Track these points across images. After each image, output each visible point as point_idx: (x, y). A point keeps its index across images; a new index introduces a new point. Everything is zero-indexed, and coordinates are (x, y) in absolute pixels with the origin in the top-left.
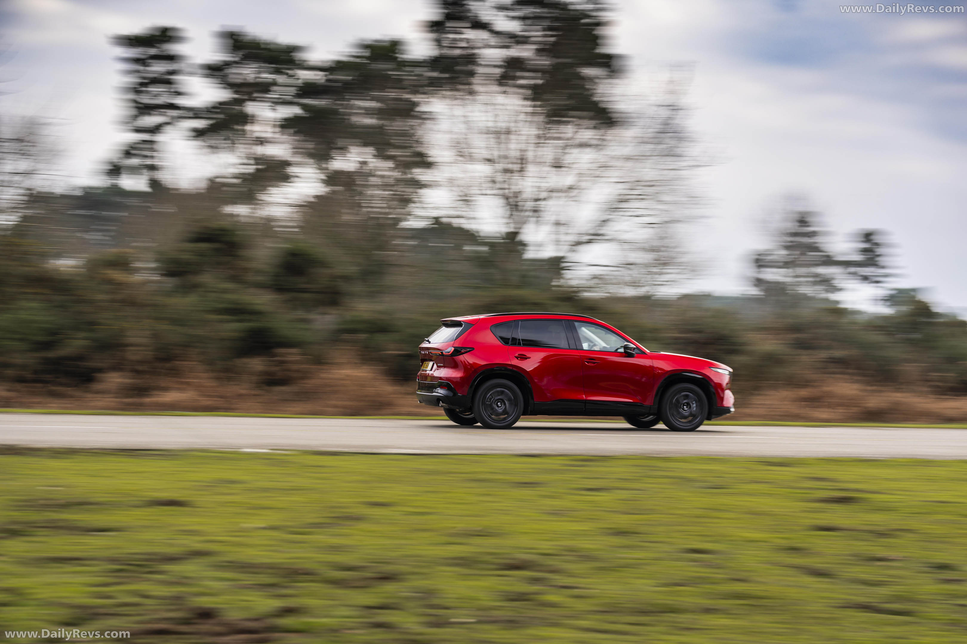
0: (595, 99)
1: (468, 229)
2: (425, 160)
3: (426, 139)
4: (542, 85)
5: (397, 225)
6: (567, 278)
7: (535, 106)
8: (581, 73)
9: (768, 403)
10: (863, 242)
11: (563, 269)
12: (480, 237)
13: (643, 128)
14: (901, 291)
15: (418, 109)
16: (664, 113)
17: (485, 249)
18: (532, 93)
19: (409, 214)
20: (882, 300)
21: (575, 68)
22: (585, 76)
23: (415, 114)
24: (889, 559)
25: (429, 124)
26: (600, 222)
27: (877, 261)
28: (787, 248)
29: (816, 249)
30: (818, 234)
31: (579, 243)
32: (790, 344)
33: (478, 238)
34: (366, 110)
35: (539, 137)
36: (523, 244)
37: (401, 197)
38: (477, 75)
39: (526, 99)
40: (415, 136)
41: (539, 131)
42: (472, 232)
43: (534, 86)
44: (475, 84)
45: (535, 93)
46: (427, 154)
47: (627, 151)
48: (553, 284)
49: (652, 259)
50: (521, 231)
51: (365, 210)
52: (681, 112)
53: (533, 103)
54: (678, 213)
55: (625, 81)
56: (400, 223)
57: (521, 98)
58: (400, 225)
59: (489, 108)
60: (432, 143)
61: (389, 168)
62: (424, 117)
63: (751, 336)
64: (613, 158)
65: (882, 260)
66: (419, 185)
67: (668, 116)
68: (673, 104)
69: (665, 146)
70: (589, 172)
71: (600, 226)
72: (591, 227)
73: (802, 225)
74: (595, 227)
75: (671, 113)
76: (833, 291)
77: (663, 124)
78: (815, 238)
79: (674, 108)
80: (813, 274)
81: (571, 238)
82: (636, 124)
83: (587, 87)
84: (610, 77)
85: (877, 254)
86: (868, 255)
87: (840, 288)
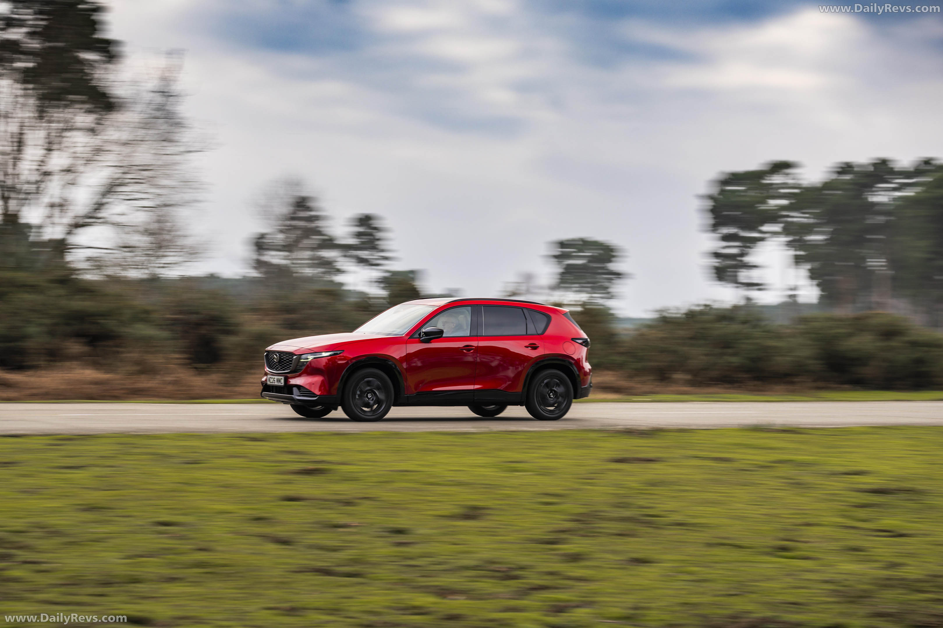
0: (94, 84)
4: (33, 68)
6: (68, 260)
7: (25, 89)
8: (78, 57)
10: (358, 226)
11: (65, 251)
13: (141, 114)
14: (395, 273)
16: (158, 99)
18: (23, 76)
20: (376, 282)
21: (73, 52)
22: (85, 60)
24: (351, 525)
26: (93, 206)
27: (377, 245)
28: (281, 231)
29: (320, 233)
30: (320, 219)
31: (77, 226)
32: (281, 324)
36: (26, 227)
39: (17, 81)
43: (24, 69)
45: (26, 76)
47: (124, 136)
49: (149, 242)
52: (171, 99)
53: (24, 86)
54: (176, 198)
57: (11, 80)
63: (246, 317)
64: (106, 141)
65: (382, 244)
67: (161, 102)
68: (166, 90)
69: (160, 131)
70: (83, 156)
71: (96, 209)
72: (89, 211)
73: (301, 209)
74: (93, 209)
75: (164, 99)
76: (336, 273)
77: (158, 110)
78: (317, 222)
79: (167, 94)
80: (317, 257)
81: (67, 219)
82: (132, 109)
83: (86, 71)
84: (109, 62)
85: (377, 237)
86: (365, 239)
87: (343, 270)
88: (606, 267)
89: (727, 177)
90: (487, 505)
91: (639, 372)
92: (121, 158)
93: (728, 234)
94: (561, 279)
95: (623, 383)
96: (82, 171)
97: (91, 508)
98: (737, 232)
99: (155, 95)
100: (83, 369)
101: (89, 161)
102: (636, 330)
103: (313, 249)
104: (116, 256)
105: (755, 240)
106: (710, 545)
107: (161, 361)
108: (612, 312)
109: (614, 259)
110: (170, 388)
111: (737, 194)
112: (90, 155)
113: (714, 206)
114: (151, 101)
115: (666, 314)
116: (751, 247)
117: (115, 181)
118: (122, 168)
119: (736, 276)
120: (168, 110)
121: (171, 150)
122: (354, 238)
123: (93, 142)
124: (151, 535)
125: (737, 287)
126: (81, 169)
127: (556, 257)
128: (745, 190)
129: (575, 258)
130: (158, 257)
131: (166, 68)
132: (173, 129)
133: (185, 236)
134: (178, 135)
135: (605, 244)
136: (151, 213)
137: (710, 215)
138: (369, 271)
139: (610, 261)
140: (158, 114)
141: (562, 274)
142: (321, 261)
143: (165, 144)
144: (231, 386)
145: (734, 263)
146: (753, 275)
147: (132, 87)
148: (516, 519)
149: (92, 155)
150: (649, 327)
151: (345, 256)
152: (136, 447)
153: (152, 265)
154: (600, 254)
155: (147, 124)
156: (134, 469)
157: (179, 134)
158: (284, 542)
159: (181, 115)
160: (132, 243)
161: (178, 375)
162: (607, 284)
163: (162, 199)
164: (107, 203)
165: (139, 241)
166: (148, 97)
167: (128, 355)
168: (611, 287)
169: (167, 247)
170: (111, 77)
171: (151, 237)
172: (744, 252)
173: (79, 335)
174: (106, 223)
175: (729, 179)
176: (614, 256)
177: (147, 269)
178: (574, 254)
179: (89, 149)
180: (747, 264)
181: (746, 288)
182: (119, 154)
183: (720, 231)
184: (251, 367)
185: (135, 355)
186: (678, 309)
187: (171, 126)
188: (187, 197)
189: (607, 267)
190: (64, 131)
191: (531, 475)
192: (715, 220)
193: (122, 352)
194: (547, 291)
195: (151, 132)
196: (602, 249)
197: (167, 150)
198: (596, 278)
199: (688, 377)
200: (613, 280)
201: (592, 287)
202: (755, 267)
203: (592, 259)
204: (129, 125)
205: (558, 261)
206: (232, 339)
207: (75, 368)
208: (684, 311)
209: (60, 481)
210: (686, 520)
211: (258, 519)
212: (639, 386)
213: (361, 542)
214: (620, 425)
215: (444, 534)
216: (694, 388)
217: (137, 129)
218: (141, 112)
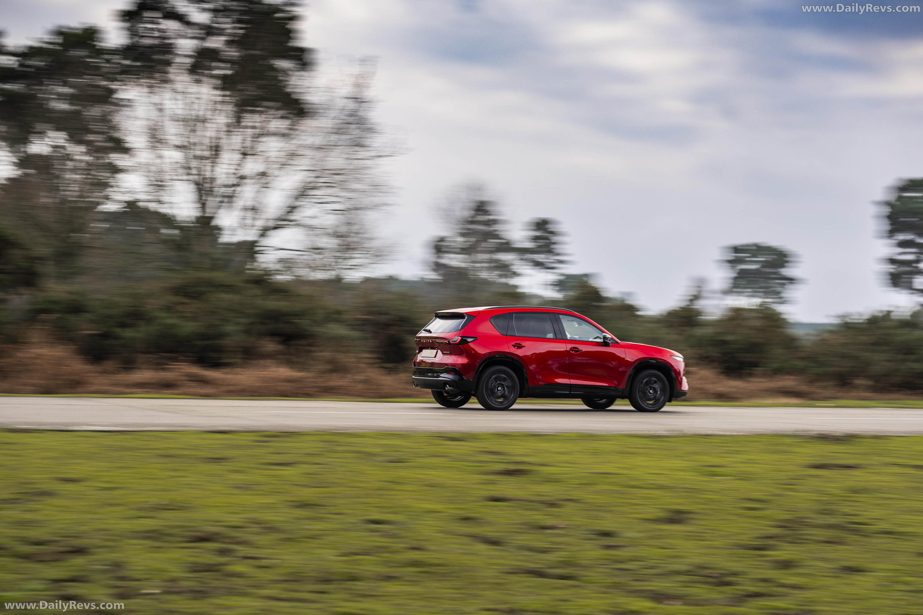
0: (288, 90)
1: (164, 213)
2: (123, 145)
3: (123, 125)
4: (231, 75)
5: (95, 209)
6: (260, 261)
7: (224, 96)
8: (275, 65)
10: (534, 230)
11: (257, 252)
12: (176, 221)
13: (334, 119)
14: (569, 277)
15: (116, 96)
16: (351, 105)
17: (176, 232)
18: (221, 83)
19: (107, 198)
20: (551, 285)
21: (269, 60)
22: (279, 68)
23: (113, 100)
24: (558, 527)
25: (126, 112)
26: (286, 209)
27: (553, 248)
28: (463, 235)
29: (497, 237)
30: (498, 222)
31: (270, 228)
33: (174, 222)
34: (58, 96)
35: (228, 125)
36: (218, 229)
37: (99, 181)
38: (173, 64)
39: (216, 88)
40: (113, 122)
41: (228, 119)
42: (168, 216)
43: (223, 76)
44: (172, 73)
45: (224, 83)
46: (124, 140)
47: (318, 141)
48: (248, 267)
49: (337, 244)
50: (216, 215)
51: (62, 193)
52: (364, 105)
53: (222, 93)
54: (367, 201)
55: (312, 74)
56: (98, 206)
57: (211, 87)
58: (98, 208)
59: (179, 96)
60: (130, 130)
61: (81, 152)
62: (120, 104)
64: (300, 146)
65: (558, 248)
66: (115, 170)
67: (354, 108)
68: (359, 97)
69: (352, 137)
70: (278, 160)
71: (289, 212)
72: (281, 213)
73: (480, 213)
74: (285, 212)
75: (357, 105)
76: (512, 276)
77: (351, 115)
78: (496, 226)
79: (360, 100)
80: (494, 260)
81: (260, 223)
82: (326, 115)
83: (280, 78)
84: (302, 70)
85: (553, 241)
86: (541, 242)
87: (519, 273)
88: (779, 272)
89: (905, 183)
90: (690, 510)
91: (819, 378)
92: (314, 162)
93: (904, 241)
94: (734, 284)
95: (804, 388)
96: (276, 174)
97: (303, 505)
98: (914, 238)
99: (348, 101)
100: (278, 367)
101: (283, 165)
102: (818, 335)
103: (490, 252)
104: (305, 257)
107: (352, 360)
108: (784, 316)
109: (786, 264)
110: (360, 386)
111: (914, 200)
112: (283, 160)
113: (891, 212)
114: (344, 107)
115: (848, 320)
117: (309, 184)
118: (315, 172)
119: (911, 282)
120: (360, 116)
121: (363, 154)
122: (531, 242)
123: (287, 147)
124: (363, 533)
125: (912, 294)
126: (276, 172)
127: (729, 262)
128: (922, 196)
129: (749, 263)
130: (345, 259)
131: (359, 75)
132: (364, 134)
133: (371, 239)
134: (370, 140)
135: (779, 250)
136: (341, 216)
137: (887, 222)
138: (544, 274)
139: (783, 266)
140: (351, 119)
141: (735, 279)
142: (498, 264)
143: (357, 149)
145: (909, 269)
147: (327, 93)
148: (723, 524)
149: (287, 159)
150: (831, 332)
151: (521, 259)
152: (339, 445)
153: (340, 267)
154: (774, 260)
155: (340, 129)
156: (341, 466)
158: (494, 542)
159: (373, 121)
160: (321, 245)
161: (367, 374)
162: (779, 289)
163: (352, 203)
164: (299, 206)
165: (327, 243)
166: (341, 103)
167: (320, 354)
168: (782, 292)
169: (354, 249)
170: (306, 83)
171: (339, 240)
172: (920, 258)
173: (273, 334)
174: (298, 225)
175: (907, 185)
176: (787, 262)
177: (334, 270)
178: (748, 259)
179: (284, 153)
180: (921, 271)
181: (920, 294)
182: (312, 159)
183: (896, 237)
185: (327, 354)
186: (860, 314)
187: (363, 131)
188: (376, 200)
189: (781, 272)
190: (261, 136)
191: (731, 480)
192: (892, 226)
193: (315, 352)
194: (719, 295)
195: (343, 137)
196: (775, 255)
197: (359, 154)
198: (768, 283)
199: (870, 383)
200: (785, 285)
201: (765, 292)
203: (766, 264)
204: (323, 130)
205: (731, 266)
207: (270, 366)
208: (866, 316)
209: (271, 478)
210: (892, 528)
211: (466, 519)
212: (819, 391)
213: (569, 544)
214: (813, 430)
215: (652, 538)
216: (876, 393)
217: (330, 134)
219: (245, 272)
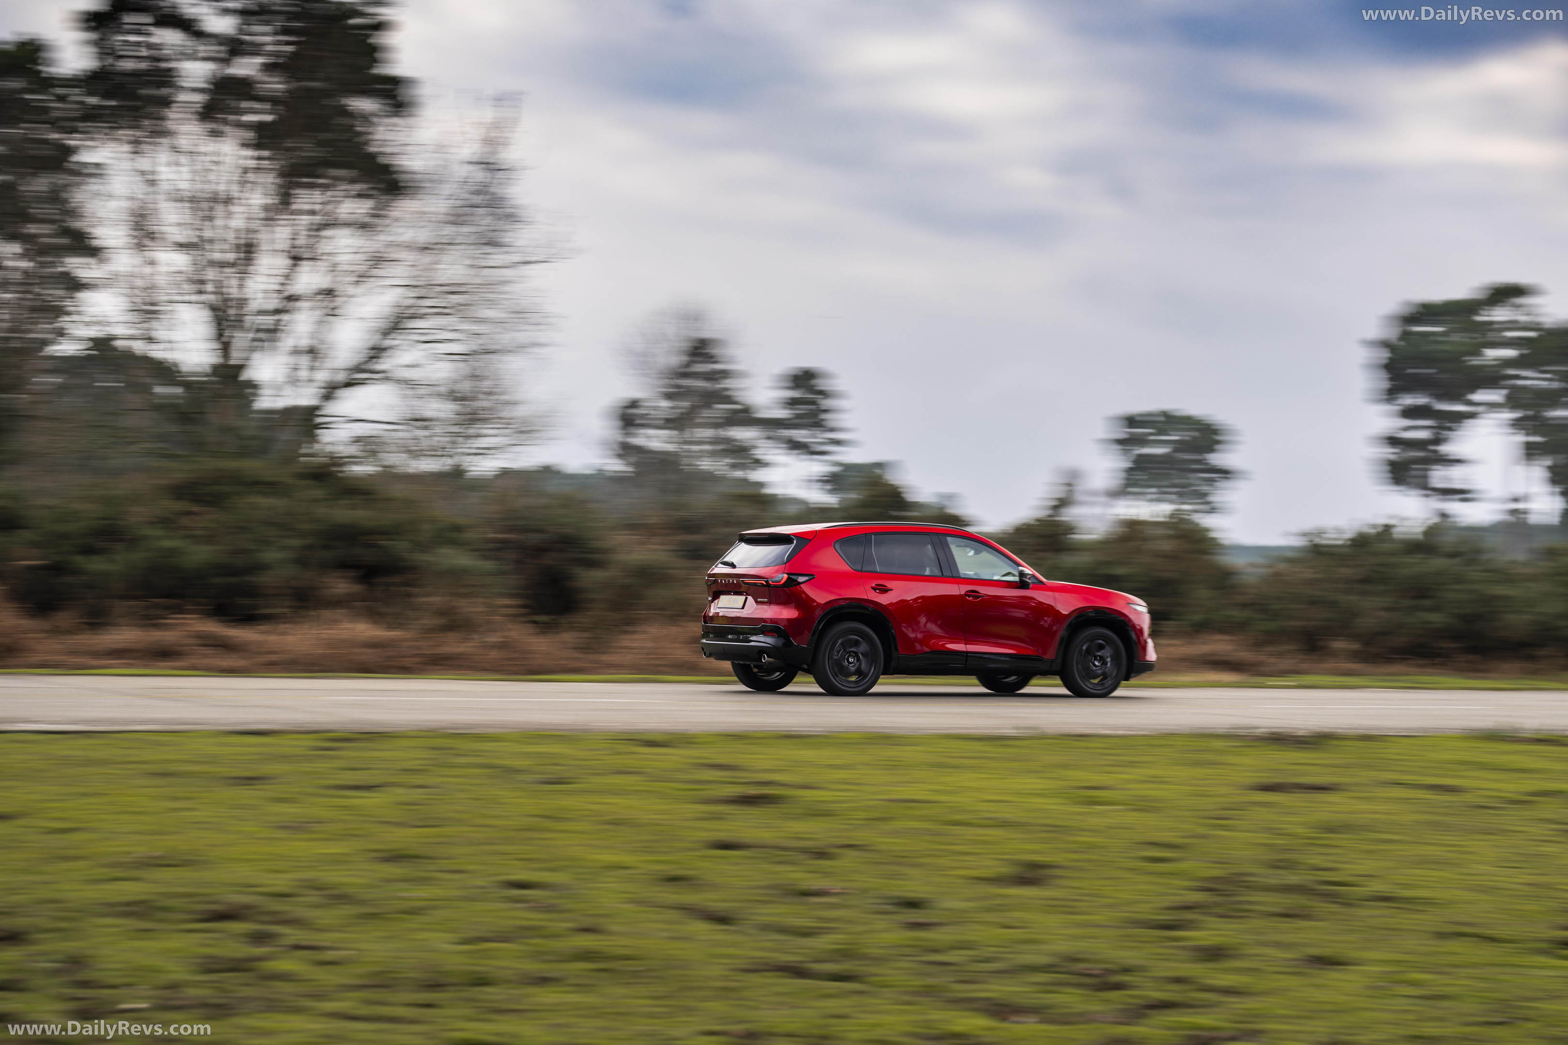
0: (372, 149)
1: (158, 360)
2: (88, 243)
3: (88, 208)
4: (272, 123)
5: (41, 351)
6: (323, 441)
7: (259, 158)
8: (349, 106)
9: (636, 645)
10: (791, 388)
11: (318, 426)
12: (179, 372)
13: (449, 199)
14: (847, 468)
15: (75, 158)
16: (479, 175)
17: (179, 391)
18: (255, 136)
19: (61, 333)
20: (819, 481)
21: (338, 98)
22: (355, 111)
23: (71, 166)
25: (92, 185)
26: (368, 351)
27: (823, 420)
28: (669, 396)
29: (728, 400)
30: (731, 376)
32: (674, 550)
33: (177, 374)
35: (268, 209)
36: (252, 385)
37: (46, 304)
38: (174, 105)
39: (245, 145)
40: (70, 202)
41: (266, 198)
42: (166, 364)
43: (258, 125)
44: (172, 120)
45: (260, 137)
46: (89, 233)
47: (423, 236)
48: (303, 451)
49: (454, 412)
50: (247, 363)
52: (500, 174)
53: (256, 153)
54: (506, 338)
55: (410, 121)
56: (45, 347)
57: (238, 143)
58: (45, 350)
59: (183, 159)
60: (99, 216)
61: (15, 254)
62: (83, 173)
63: (620, 538)
64: (391, 244)
65: (832, 419)
66: (75, 285)
67: (483, 180)
68: (491, 161)
69: (480, 229)
70: (354, 269)
71: (373, 357)
72: (358, 360)
73: (698, 359)
74: (367, 357)
75: (489, 174)
76: (754, 466)
77: (477, 193)
78: (727, 381)
79: (491, 166)
80: (723, 439)
81: (322, 376)
82: (436, 192)
83: (359, 129)
84: (396, 114)
85: (823, 408)
86: (802, 409)
87: (765, 462)
88: (1205, 460)
89: (1414, 310)
90: (1052, 861)
91: (1271, 638)
92: (415, 272)
93: (1412, 407)
94: (1128, 479)
95: (1246, 655)
96: (350, 293)
97: (395, 857)
98: (1428, 402)
99: (473, 168)
100: (353, 622)
101: (362, 278)
102: (1268, 566)
103: (716, 426)
104: (400, 434)
105: (1459, 418)
106: (1442, 936)
107: (480, 609)
108: (1213, 535)
109: (1217, 447)
110: (494, 654)
111: (1432, 338)
112: (362, 268)
113: (1390, 359)
114: (467, 177)
115: (1318, 541)
116: (1454, 428)
117: (405, 310)
118: (416, 290)
119: (1425, 477)
120: (493, 194)
121: (498, 259)
122: (785, 408)
123: (369, 245)
124: (498, 904)
125: (1426, 496)
126: (351, 290)
127: (1120, 442)
128: (1443, 332)
129: (1154, 445)
130: (469, 437)
131: (494, 123)
132: (501, 225)
133: (515, 403)
134: (509, 234)
135: (1204, 422)
136: (461, 365)
137: (1384, 375)
138: (808, 463)
139: (1211, 450)
140: (477, 200)
141: (1129, 470)
142: (729, 446)
143: (489, 249)
144: (594, 653)
145: (1421, 454)
146: (1453, 476)
147: (436, 155)
148: (1108, 886)
149: (368, 267)
150: (1291, 561)
151: (769, 438)
152: (458, 755)
153: (460, 450)
154: (1194, 438)
155: (458, 216)
156: (461, 791)
157: (511, 233)
158: (721, 919)
159: (513, 202)
160: (428, 414)
161: (507, 634)
162: (1205, 488)
163: (480, 342)
164: (391, 348)
165: (438, 410)
166: (464, 171)
167: (427, 599)
168: (1210, 493)
169: (484, 420)
170: (400, 137)
171: (456, 404)
172: (1441, 437)
173: (343, 565)
174: (388, 379)
175: (1418, 313)
176: (1218, 442)
177: (451, 456)
178: (1152, 438)
179: (363, 257)
180: (1444, 458)
181: (1441, 497)
182: (412, 266)
183: (1400, 401)
184: (630, 622)
185: (438, 600)
186: (1339, 530)
187: (499, 219)
188: (521, 337)
189: (1207, 460)
190: (324, 227)
191: (1122, 810)
192: (1393, 383)
193: (417, 595)
194: (1103, 499)
195: (465, 229)
196: (1197, 430)
197: (493, 259)
198: (1188, 479)
199: (1355, 646)
200: (1216, 481)
201: (1179, 494)
202: (1459, 461)
203: (1181, 447)
204: (430, 217)
205: (1123, 449)
206: (597, 575)
207: (340, 621)
208: (1349, 535)
209: (341, 810)
210: (1395, 891)
211: (674, 879)
212: (1272, 660)
213: (848, 922)
214: (1260, 726)
215: (989, 910)
216: (1366, 664)
217: (443, 225)
218: (450, 197)
219: (299, 460)
